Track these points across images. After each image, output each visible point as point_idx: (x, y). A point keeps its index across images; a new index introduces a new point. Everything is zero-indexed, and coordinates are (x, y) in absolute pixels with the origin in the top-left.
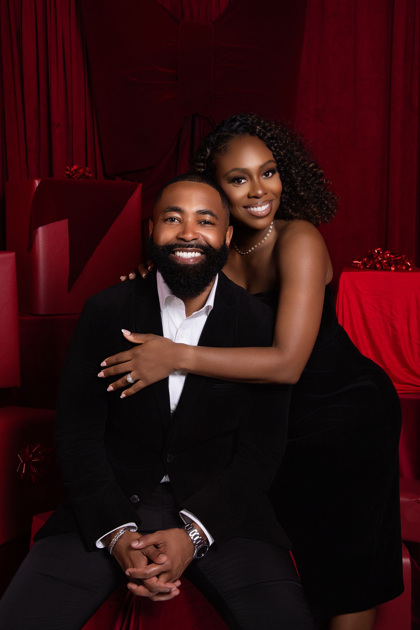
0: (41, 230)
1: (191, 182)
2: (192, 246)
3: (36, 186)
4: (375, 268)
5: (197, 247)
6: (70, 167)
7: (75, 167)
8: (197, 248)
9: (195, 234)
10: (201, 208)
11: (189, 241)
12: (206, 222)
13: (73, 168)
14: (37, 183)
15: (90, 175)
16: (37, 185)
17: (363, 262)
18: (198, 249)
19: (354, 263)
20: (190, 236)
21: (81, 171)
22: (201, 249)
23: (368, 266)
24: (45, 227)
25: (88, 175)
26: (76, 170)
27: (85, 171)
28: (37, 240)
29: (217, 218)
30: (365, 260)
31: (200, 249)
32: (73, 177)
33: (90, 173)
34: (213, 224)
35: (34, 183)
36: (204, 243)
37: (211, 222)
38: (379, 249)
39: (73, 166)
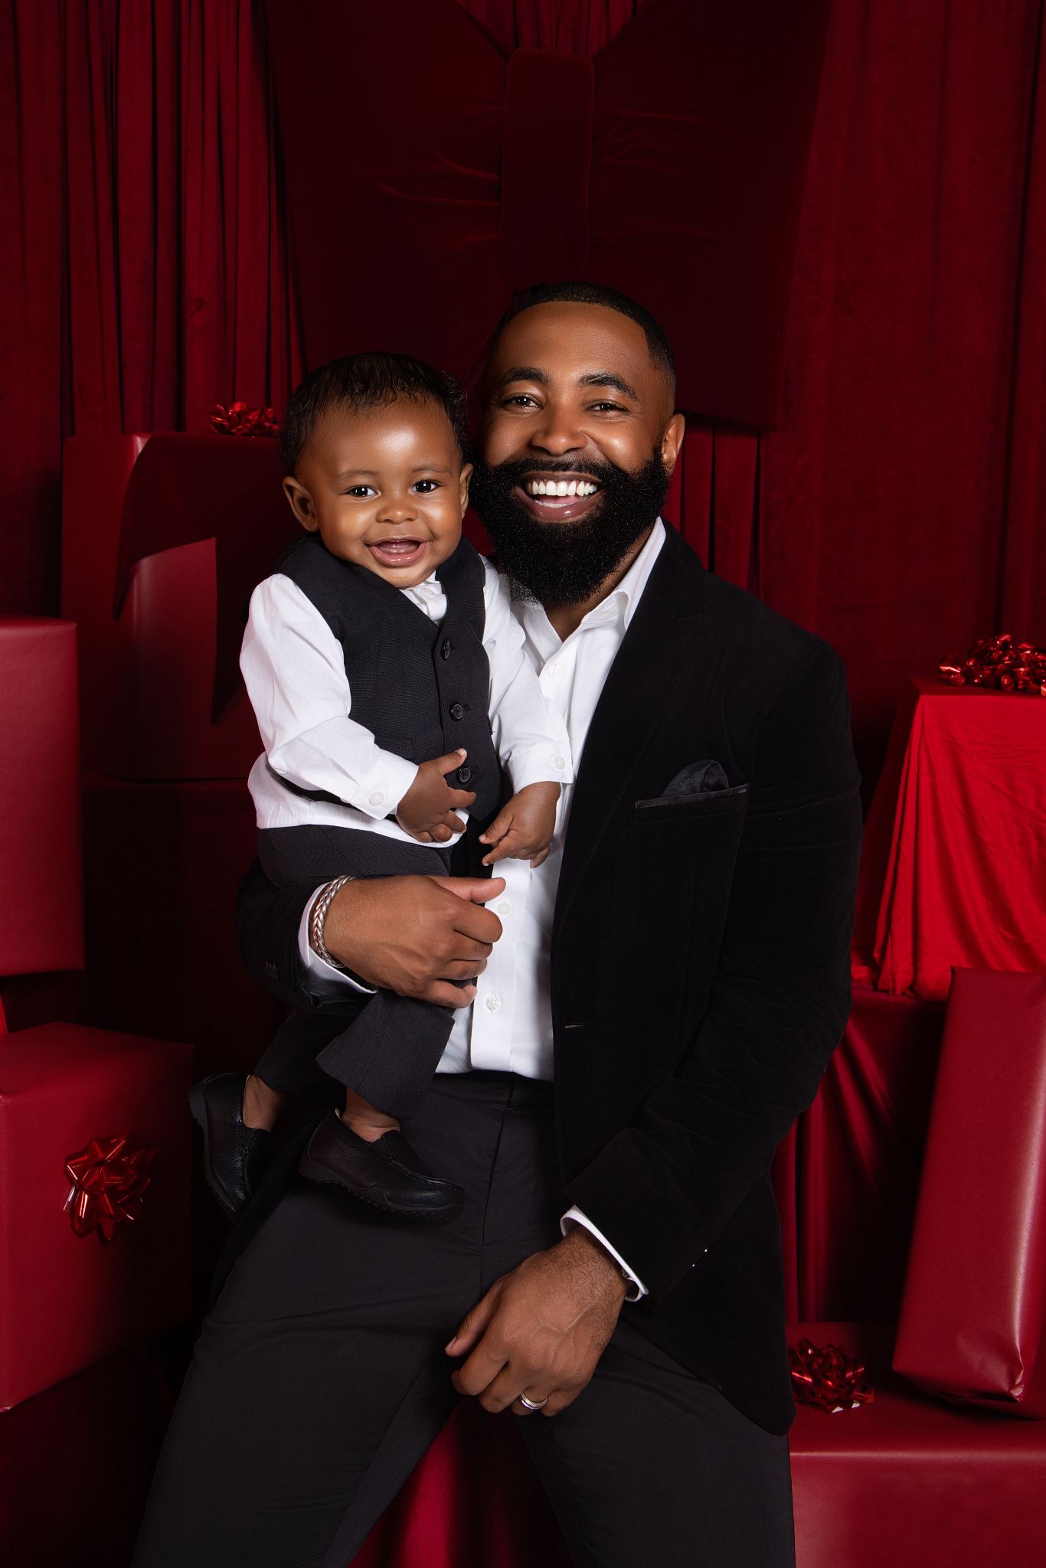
0: (146, 565)
1: (570, 303)
2: (566, 467)
3: (137, 451)
4: (998, 687)
5: (579, 469)
6: (225, 407)
7: (238, 407)
8: (580, 471)
9: (573, 435)
10: (595, 369)
11: (558, 455)
12: (607, 407)
13: (232, 409)
14: (140, 444)
16: (140, 450)
17: (965, 668)
18: (583, 474)
19: (942, 671)
20: (560, 442)
21: (253, 416)
22: (590, 473)
23: (976, 681)
24: (157, 557)
25: (270, 427)
26: (239, 414)
27: (263, 418)
28: (135, 590)
29: (633, 396)
30: (971, 664)
31: (588, 475)
32: (233, 431)
33: (275, 422)
34: (623, 410)
35: (132, 445)
36: (598, 457)
37: (618, 405)
38: (1006, 637)
39: (234, 401)
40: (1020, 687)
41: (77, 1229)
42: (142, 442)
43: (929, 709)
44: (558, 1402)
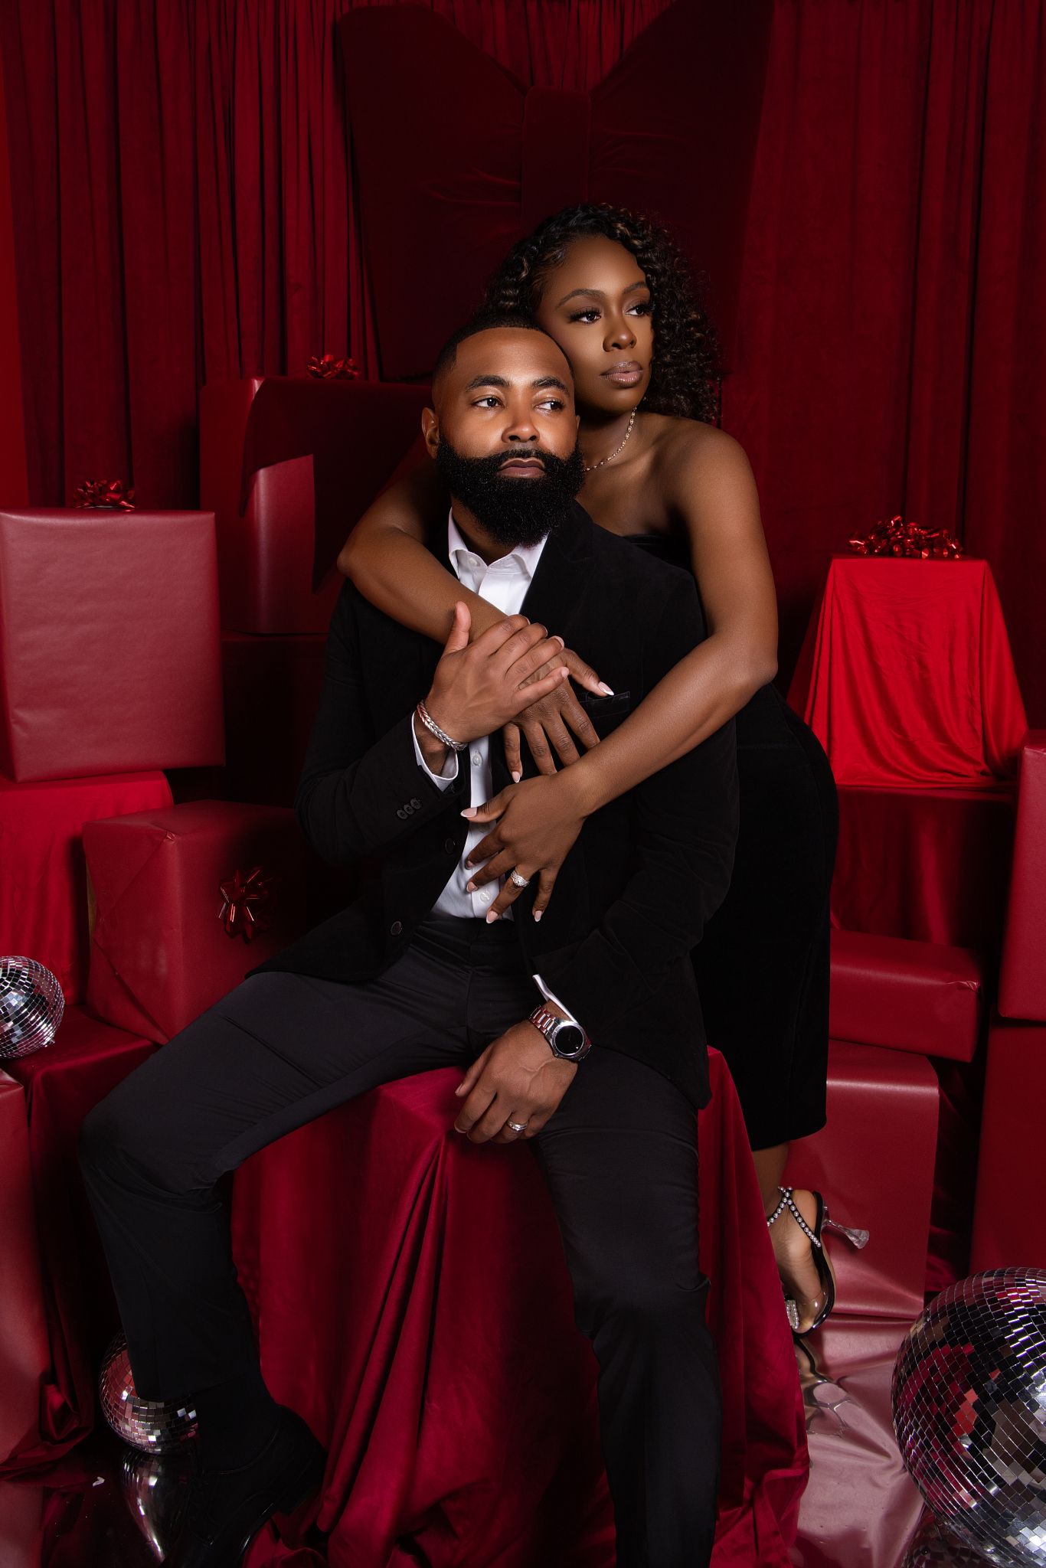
0: (262, 474)
3: (255, 390)
4: (892, 554)
6: (317, 359)
7: (327, 358)
13: (323, 360)
14: (257, 385)
15: (355, 373)
16: (257, 389)
17: (868, 541)
19: (850, 545)
21: (339, 365)
23: (877, 550)
24: (270, 468)
25: (351, 373)
26: (328, 364)
27: (346, 366)
28: (255, 492)
29: (567, 393)
30: (872, 538)
32: (324, 376)
33: (355, 369)
35: (251, 386)
38: (898, 518)
39: (323, 355)
40: (907, 554)
41: (229, 931)
42: (258, 383)
43: (839, 570)
44: (538, 1124)
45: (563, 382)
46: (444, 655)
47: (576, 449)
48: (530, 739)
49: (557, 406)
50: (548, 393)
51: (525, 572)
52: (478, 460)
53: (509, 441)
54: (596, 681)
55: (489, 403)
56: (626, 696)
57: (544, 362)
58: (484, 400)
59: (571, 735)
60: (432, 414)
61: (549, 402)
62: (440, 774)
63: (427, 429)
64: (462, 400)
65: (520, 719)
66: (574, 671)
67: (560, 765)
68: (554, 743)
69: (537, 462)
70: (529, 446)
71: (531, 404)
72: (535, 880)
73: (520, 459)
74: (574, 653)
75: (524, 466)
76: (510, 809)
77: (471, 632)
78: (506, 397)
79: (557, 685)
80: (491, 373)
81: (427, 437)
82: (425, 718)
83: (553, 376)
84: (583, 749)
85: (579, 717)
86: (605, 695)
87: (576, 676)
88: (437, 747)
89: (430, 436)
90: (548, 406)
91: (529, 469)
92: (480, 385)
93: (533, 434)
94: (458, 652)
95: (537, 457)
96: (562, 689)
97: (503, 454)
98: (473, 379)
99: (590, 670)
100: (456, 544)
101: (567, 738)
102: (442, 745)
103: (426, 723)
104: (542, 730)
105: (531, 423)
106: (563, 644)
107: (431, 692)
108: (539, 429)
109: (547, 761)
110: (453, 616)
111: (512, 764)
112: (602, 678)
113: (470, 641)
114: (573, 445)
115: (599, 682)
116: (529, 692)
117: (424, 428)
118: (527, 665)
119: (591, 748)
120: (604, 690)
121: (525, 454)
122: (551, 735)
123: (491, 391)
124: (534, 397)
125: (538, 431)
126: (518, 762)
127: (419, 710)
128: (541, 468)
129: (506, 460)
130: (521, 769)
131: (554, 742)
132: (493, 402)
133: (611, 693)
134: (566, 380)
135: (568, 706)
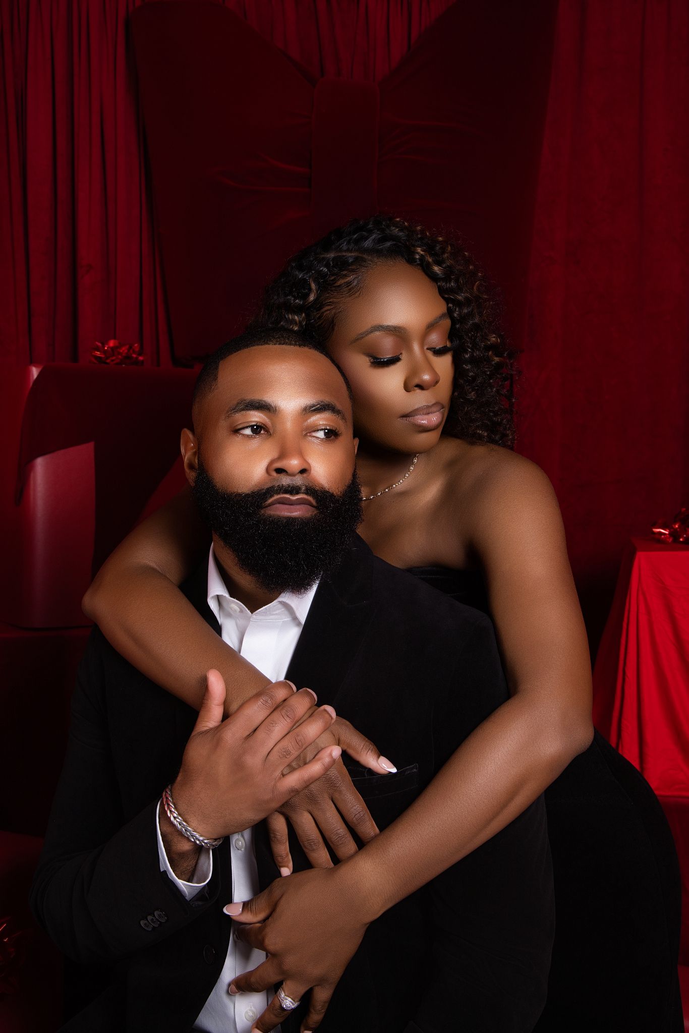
0: (40, 464)
6: (102, 343)
7: (112, 343)
13: (107, 345)
14: (35, 372)
15: (141, 358)
16: (35, 377)
17: (672, 530)
19: (654, 533)
20: (294, 462)
21: (124, 350)
23: (681, 540)
24: (47, 456)
25: (137, 358)
26: (113, 349)
27: (131, 351)
28: (32, 482)
30: (677, 526)
32: (108, 361)
33: (140, 354)
35: (29, 373)
39: (109, 339)
43: (645, 561)
45: (339, 406)
46: (193, 734)
47: (353, 481)
48: (299, 831)
49: (331, 434)
50: (321, 419)
51: (295, 619)
52: (240, 495)
53: (274, 474)
54: (375, 757)
55: (254, 431)
56: (413, 769)
57: (316, 385)
58: (247, 427)
59: (346, 826)
60: (191, 436)
61: (322, 430)
62: (189, 880)
63: (186, 453)
64: (223, 425)
65: (286, 809)
66: (349, 745)
67: (336, 860)
68: (326, 836)
69: (307, 500)
70: (298, 480)
71: (302, 431)
72: (306, 1000)
73: (287, 496)
74: (348, 723)
75: (291, 503)
76: (278, 910)
77: (226, 704)
78: (272, 424)
79: (327, 769)
80: (256, 396)
81: (186, 460)
82: (171, 811)
83: (327, 399)
84: (361, 843)
85: (355, 805)
86: (386, 773)
87: (351, 752)
88: (185, 847)
89: (189, 459)
90: (321, 434)
91: (298, 507)
92: (243, 410)
93: (303, 467)
94: (211, 729)
95: (307, 494)
96: (333, 772)
97: (268, 489)
98: (235, 402)
99: (367, 744)
100: (216, 588)
101: (341, 830)
102: (190, 844)
103: (172, 819)
104: (313, 820)
105: (301, 454)
106: (333, 714)
107: (179, 778)
108: (310, 461)
109: (321, 856)
110: (204, 686)
111: (279, 859)
112: (383, 751)
113: (226, 716)
114: (349, 477)
115: (379, 757)
116: (293, 780)
117: (183, 450)
118: (290, 748)
119: (369, 842)
120: (385, 766)
121: (294, 490)
122: (323, 826)
123: (256, 417)
124: (306, 424)
125: (309, 464)
126: (287, 855)
127: (165, 800)
128: (312, 505)
129: (272, 496)
130: (291, 864)
131: (326, 834)
132: (257, 429)
133: (394, 770)
134: (344, 404)
135: (340, 792)
